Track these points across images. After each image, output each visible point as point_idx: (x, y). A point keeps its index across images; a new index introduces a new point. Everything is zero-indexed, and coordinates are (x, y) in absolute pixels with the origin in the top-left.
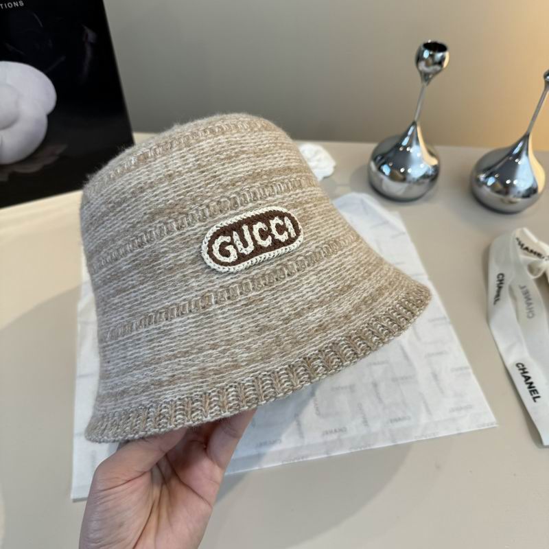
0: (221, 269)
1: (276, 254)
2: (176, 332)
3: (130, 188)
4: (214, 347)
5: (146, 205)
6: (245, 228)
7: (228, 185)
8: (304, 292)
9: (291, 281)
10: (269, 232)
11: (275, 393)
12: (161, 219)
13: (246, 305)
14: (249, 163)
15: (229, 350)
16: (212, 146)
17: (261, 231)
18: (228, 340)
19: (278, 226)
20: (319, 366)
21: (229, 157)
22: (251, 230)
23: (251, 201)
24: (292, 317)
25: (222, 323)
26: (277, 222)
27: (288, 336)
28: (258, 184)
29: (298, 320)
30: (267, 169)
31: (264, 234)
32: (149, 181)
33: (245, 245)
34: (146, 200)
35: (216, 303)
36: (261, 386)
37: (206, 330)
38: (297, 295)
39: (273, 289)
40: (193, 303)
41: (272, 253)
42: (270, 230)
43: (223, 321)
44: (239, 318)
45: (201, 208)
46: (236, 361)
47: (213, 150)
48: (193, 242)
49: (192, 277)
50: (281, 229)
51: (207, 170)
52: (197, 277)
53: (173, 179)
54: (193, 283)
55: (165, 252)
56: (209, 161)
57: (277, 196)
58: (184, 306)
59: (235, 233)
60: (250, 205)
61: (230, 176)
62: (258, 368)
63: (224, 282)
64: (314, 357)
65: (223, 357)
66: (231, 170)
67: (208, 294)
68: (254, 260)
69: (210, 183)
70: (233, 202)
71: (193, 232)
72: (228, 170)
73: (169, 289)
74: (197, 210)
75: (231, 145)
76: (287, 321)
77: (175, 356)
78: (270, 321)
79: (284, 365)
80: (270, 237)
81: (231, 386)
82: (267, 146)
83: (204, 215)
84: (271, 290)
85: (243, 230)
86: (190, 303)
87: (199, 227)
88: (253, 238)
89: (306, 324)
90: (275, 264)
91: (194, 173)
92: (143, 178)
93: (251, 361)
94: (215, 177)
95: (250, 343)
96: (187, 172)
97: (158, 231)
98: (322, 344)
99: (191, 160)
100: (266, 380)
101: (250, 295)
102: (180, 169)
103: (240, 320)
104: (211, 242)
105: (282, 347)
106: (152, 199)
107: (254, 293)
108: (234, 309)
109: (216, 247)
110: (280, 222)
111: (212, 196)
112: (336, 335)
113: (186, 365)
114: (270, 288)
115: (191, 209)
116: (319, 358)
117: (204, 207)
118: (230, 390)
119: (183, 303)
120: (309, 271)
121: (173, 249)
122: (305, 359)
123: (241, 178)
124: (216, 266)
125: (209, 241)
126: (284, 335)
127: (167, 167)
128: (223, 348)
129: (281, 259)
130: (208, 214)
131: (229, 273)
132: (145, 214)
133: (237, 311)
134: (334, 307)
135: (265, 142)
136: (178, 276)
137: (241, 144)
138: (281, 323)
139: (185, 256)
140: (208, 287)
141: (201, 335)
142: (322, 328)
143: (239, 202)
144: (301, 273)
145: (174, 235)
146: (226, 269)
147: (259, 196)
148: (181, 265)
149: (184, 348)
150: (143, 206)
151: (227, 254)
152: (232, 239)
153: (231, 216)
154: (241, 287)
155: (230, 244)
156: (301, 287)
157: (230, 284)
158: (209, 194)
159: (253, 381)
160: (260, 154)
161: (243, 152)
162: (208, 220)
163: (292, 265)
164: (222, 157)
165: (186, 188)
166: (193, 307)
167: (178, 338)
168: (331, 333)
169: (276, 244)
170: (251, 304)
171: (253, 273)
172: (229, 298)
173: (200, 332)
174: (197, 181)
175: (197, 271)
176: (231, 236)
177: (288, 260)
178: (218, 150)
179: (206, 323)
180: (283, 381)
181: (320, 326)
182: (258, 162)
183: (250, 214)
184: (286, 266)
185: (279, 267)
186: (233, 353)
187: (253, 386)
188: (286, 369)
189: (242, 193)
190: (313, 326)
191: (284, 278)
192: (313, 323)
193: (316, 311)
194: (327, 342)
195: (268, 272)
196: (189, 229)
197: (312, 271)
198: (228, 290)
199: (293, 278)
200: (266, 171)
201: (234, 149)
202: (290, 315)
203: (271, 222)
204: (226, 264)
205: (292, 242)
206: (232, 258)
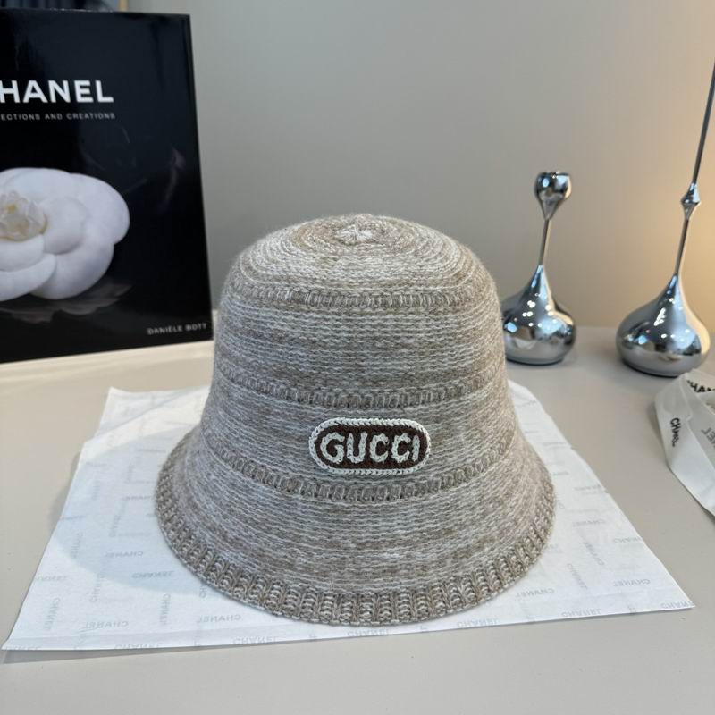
0: (321, 464)
1: (385, 473)
3: (271, 329)
4: (282, 535)
5: (279, 358)
6: (364, 436)
7: (370, 381)
8: (395, 523)
9: (386, 506)
10: (389, 448)
12: (287, 381)
13: (328, 511)
14: (405, 361)
15: (292, 545)
16: (374, 326)
17: (380, 444)
18: (296, 536)
19: (402, 444)
20: (367, 610)
21: (386, 348)
22: (369, 440)
23: (386, 406)
24: (369, 544)
25: (299, 516)
26: (403, 439)
27: (354, 563)
28: (402, 390)
29: (373, 550)
30: (425, 371)
31: (381, 449)
32: (291, 335)
33: (356, 453)
34: (281, 353)
35: (303, 493)
36: (303, 600)
37: (281, 513)
38: (385, 523)
39: (364, 508)
40: (281, 480)
41: (380, 471)
42: (391, 446)
43: (301, 514)
44: (318, 519)
45: (328, 394)
46: (295, 561)
47: (373, 332)
48: (307, 420)
49: (292, 453)
50: (403, 447)
51: (354, 355)
52: (297, 456)
53: (316, 348)
54: (290, 459)
55: (278, 413)
56: (361, 344)
57: (420, 407)
58: (272, 477)
59: (351, 435)
60: (383, 411)
61: (376, 371)
63: (318, 475)
64: (366, 597)
65: (284, 550)
66: (380, 363)
67: (299, 480)
68: (358, 471)
69: (350, 371)
70: (365, 400)
71: (310, 411)
72: (377, 363)
74: (324, 395)
75: (397, 332)
76: (361, 546)
78: (345, 538)
79: (335, 591)
80: (386, 454)
82: (442, 338)
83: (329, 401)
84: (360, 508)
85: (360, 437)
86: (279, 477)
87: (319, 410)
88: (367, 449)
89: (378, 559)
90: (379, 482)
91: (339, 352)
92: (287, 328)
93: (307, 569)
94: (360, 366)
95: (314, 550)
96: (332, 347)
97: (279, 390)
98: (382, 589)
99: (344, 334)
101: (337, 503)
102: (328, 340)
103: (317, 522)
104: (324, 434)
105: (342, 571)
106: (286, 356)
107: (342, 504)
108: (316, 509)
109: (326, 440)
110: (407, 440)
111: (347, 386)
112: (401, 584)
114: (361, 505)
115: (319, 389)
116: (371, 601)
117: (332, 394)
119: (273, 473)
120: (413, 502)
121: (286, 415)
122: (358, 595)
123: (388, 377)
124: (317, 460)
125: (321, 432)
126: (351, 560)
127: (315, 330)
128: (289, 541)
129: (388, 479)
130: (333, 402)
132: (274, 365)
133: (316, 512)
134: (417, 553)
135: (441, 332)
136: (279, 443)
137: (409, 332)
138: (353, 546)
139: (294, 428)
140: (302, 472)
142: (393, 571)
143: (371, 403)
144: (403, 500)
145: (293, 404)
146: (326, 467)
148: (287, 434)
150: (276, 356)
151: (333, 453)
152: (346, 440)
153: (356, 416)
155: (341, 444)
156: (394, 516)
157: (324, 481)
158: (345, 383)
161: (404, 346)
162: (331, 409)
163: (397, 488)
164: (379, 345)
165: (324, 364)
166: (279, 484)
168: (397, 580)
169: (390, 463)
170: (335, 512)
171: (352, 481)
172: (316, 495)
173: (276, 512)
174: (339, 363)
175: (299, 451)
176: (347, 436)
177: (397, 483)
178: (377, 334)
179: (286, 507)
180: (326, 607)
181: (392, 567)
182: (417, 361)
184: (390, 489)
185: (382, 486)
186: (295, 552)
189: (380, 395)
190: (385, 564)
191: (381, 500)
192: (386, 561)
193: (396, 548)
194: (390, 588)
195: (368, 487)
196: (309, 407)
197: (417, 502)
198: (319, 486)
199: (391, 504)
200: (422, 374)
201: (398, 338)
202: (368, 542)
203: (396, 437)
204: (328, 462)
205: (409, 467)
206: (337, 460)
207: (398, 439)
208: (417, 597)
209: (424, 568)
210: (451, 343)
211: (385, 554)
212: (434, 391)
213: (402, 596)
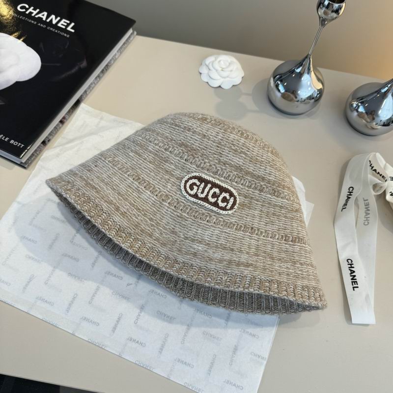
0: (184, 192)
1: (211, 208)
2: (143, 196)
3: (186, 124)
4: (151, 219)
5: (184, 138)
6: (209, 186)
7: (222, 162)
8: (206, 234)
9: (205, 224)
10: (218, 197)
11: (152, 260)
12: (184, 149)
13: (178, 216)
14: (242, 161)
15: (155, 226)
16: (234, 140)
17: (215, 193)
18: (158, 222)
19: (225, 198)
20: (176, 267)
21: (236, 151)
22: (211, 188)
23: (224, 177)
25: (163, 214)
26: (226, 196)
27: (180, 244)
28: (235, 173)
29: (190, 242)
30: (249, 170)
31: (214, 195)
32: (195, 130)
33: (202, 193)
34: (186, 136)
35: (169, 203)
37: (155, 209)
38: (201, 232)
39: (195, 221)
40: (161, 193)
41: (210, 206)
42: (219, 196)
43: (164, 213)
44: (171, 218)
46: (153, 234)
47: (232, 141)
48: (185, 171)
49: (171, 183)
50: (225, 200)
51: (221, 148)
52: (173, 186)
53: (204, 138)
54: (169, 186)
55: (172, 163)
56: (226, 144)
57: (240, 185)
58: (157, 190)
59: (203, 183)
60: (222, 179)
61: (227, 159)
62: (157, 245)
63: (180, 198)
64: (179, 262)
65: (149, 227)
66: (231, 156)
67: (170, 197)
68: (199, 202)
69: (215, 154)
70: (216, 170)
71: (189, 167)
72: (229, 155)
73: (158, 177)
74: (199, 160)
75: (243, 146)
76: (186, 238)
77: (134, 206)
78: (180, 232)
80: (216, 199)
81: (141, 241)
82: (263, 160)
83: (200, 165)
84: (193, 220)
85: (207, 186)
86: (160, 192)
87: (194, 168)
88: (208, 192)
89: (191, 247)
90: (207, 212)
91: (214, 144)
92: (195, 126)
94: (221, 154)
96: (212, 141)
97: (178, 152)
98: (187, 261)
99: (219, 137)
100: (154, 253)
101: (183, 214)
102: (211, 137)
103: (170, 220)
104: (191, 178)
106: (189, 138)
107: (186, 215)
108: (172, 213)
109: (191, 182)
110: (228, 197)
111: (211, 161)
112: (196, 262)
113: (134, 215)
115: (198, 157)
116: (180, 264)
117: (203, 162)
118: (139, 242)
119: (158, 189)
121: (176, 165)
123: (231, 164)
125: (190, 177)
126: (179, 242)
127: (207, 131)
128: (153, 223)
129: (211, 212)
130: (202, 166)
131: (185, 197)
132: (180, 140)
133: (172, 215)
134: (210, 251)
135: (263, 157)
136: (167, 177)
137: (249, 149)
138: (183, 237)
139: (177, 173)
140: (173, 194)
141: (151, 209)
142: (195, 254)
143: (219, 173)
144: (214, 225)
145: (182, 161)
146: (186, 194)
147: (230, 178)
148: (172, 174)
149: (140, 206)
150: (183, 137)
152: (200, 185)
153: (210, 176)
154: (184, 207)
155: (197, 186)
156: (207, 230)
157: (181, 202)
158: (210, 159)
159: (150, 248)
160: (253, 160)
161: (245, 154)
162: (199, 168)
163: (214, 218)
164: (233, 148)
165: (205, 147)
166: (159, 195)
167: (142, 199)
169: (216, 204)
170: (181, 218)
171: (194, 207)
172: (175, 207)
173: (152, 208)
174: (212, 149)
175: (175, 183)
176: (201, 184)
177: (215, 216)
178: (235, 143)
179: (157, 207)
182: (247, 163)
183: (217, 182)
184: (211, 217)
185: (207, 214)
187: (148, 250)
188: (165, 256)
189: (224, 171)
190: (193, 250)
191: (204, 220)
192: (194, 249)
193: (201, 245)
194: (190, 262)
195: (200, 212)
196: (189, 164)
197: (220, 228)
198: (178, 203)
199: (208, 224)
200: (247, 170)
201: (243, 149)
202: (190, 237)
203: (223, 193)
204: (187, 192)
205: (223, 210)
206: (192, 193)
207: (224, 195)
208: (201, 271)
209: (211, 259)
210: (267, 164)
211: (195, 246)
212: (249, 182)
213: (194, 268)
